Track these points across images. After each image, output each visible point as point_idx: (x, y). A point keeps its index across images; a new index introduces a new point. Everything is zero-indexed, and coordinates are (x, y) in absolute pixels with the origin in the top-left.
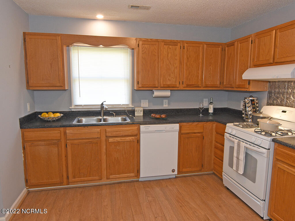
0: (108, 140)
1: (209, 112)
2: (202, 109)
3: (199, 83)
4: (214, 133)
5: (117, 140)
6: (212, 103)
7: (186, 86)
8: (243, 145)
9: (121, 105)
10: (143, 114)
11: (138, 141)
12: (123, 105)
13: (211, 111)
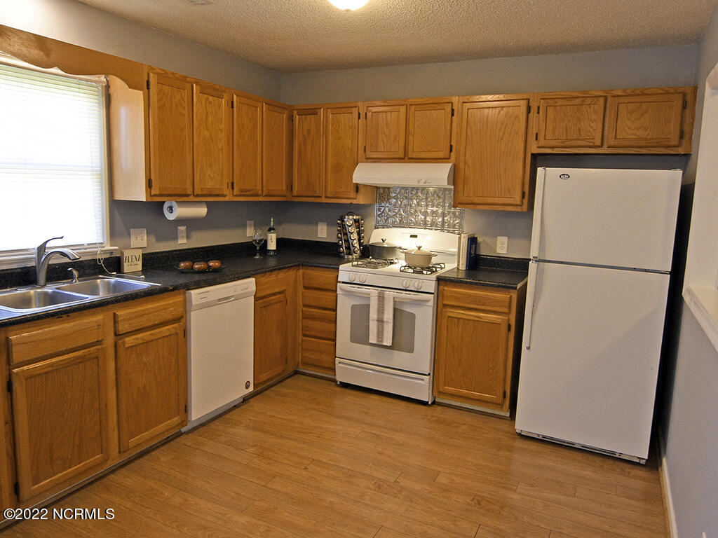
0: (124, 343)
1: (268, 248)
2: (258, 243)
3: (259, 187)
4: (301, 289)
5: (142, 339)
6: (273, 229)
7: (238, 193)
8: (390, 295)
9: (83, 245)
10: (143, 266)
11: (185, 333)
12: (88, 244)
13: (272, 246)
